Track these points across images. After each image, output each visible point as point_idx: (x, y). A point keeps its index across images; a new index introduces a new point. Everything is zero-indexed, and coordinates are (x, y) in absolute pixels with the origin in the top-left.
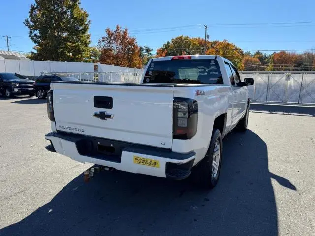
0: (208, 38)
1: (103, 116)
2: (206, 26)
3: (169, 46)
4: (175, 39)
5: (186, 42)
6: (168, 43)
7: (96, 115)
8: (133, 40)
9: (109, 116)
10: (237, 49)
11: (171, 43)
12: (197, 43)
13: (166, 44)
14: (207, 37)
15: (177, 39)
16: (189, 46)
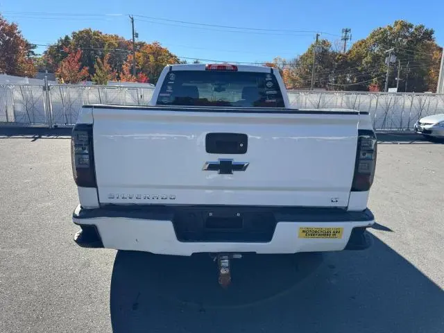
0: (137, 37)
1: (226, 168)
2: (132, 19)
3: (69, 43)
4: (77, 32)
5: (97, 40)
6: (67, 38)
7: (212, 167)
8: (13, 27)
9: (241, 167)
10: (172, 56)
11: (71, 38)
12: (113, 42)
13: (63, 38)
14: (135, 35)
15: (81, 32)
16: (102, 45)
